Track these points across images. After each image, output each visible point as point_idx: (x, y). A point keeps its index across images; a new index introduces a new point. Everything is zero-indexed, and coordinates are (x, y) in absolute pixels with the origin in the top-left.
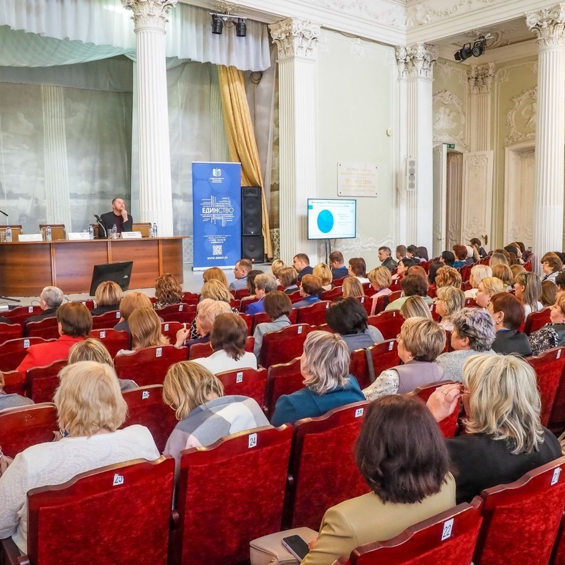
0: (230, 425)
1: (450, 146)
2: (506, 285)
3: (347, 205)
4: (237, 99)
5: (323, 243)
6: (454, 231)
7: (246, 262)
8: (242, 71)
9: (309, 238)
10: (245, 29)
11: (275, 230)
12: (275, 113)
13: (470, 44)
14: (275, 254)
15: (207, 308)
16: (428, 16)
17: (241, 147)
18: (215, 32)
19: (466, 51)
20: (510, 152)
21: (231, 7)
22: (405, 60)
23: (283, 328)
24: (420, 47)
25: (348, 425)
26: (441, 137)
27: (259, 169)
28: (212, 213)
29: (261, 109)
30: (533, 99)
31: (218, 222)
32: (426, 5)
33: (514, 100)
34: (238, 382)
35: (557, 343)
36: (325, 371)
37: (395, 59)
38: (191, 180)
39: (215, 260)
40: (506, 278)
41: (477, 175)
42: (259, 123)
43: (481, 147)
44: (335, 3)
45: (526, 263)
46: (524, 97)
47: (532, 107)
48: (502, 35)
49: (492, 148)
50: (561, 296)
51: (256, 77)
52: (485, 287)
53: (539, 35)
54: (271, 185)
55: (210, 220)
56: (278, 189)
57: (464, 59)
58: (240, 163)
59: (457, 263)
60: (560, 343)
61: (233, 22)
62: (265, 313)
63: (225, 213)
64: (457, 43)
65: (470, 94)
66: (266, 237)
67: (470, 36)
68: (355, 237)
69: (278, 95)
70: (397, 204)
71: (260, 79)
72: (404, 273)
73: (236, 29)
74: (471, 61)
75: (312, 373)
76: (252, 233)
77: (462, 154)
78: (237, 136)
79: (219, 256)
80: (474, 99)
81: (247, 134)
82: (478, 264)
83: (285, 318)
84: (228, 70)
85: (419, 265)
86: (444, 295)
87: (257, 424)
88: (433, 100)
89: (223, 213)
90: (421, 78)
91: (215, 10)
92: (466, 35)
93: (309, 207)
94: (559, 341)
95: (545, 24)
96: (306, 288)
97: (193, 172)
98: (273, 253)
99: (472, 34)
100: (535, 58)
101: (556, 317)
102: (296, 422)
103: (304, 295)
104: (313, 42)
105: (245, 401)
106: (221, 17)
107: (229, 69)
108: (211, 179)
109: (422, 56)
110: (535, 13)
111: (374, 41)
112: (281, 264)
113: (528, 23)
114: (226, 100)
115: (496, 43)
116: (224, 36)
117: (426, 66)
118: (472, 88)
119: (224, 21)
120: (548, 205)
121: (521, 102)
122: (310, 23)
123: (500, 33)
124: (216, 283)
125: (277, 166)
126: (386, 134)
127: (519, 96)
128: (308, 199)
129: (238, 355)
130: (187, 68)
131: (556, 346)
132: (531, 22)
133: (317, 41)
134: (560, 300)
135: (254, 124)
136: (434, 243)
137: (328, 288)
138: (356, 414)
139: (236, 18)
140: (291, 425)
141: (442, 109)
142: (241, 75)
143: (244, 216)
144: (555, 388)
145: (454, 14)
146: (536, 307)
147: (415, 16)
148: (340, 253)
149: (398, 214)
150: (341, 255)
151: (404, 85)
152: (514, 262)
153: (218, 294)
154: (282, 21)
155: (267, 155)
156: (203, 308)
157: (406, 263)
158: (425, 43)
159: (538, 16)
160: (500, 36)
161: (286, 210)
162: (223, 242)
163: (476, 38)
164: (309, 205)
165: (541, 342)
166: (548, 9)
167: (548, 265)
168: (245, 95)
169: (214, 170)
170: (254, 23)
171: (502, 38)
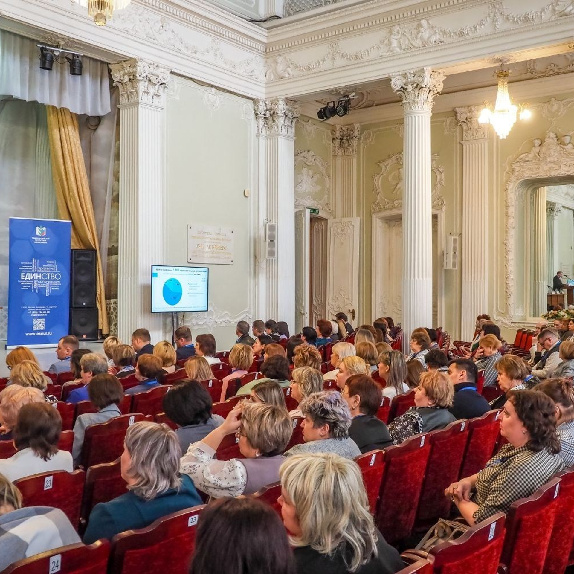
0: (27, 546)
1: (313, 211)
2: (369, 365)
3: (198, 273)
4: (69, 147)
5: (170, 316)
6: (319, 304)
7: (72, 339)
8: (76, 114)
9: (153, 311)
10: (81, 67)
11: (112, 301)
12: (114, 166)
13: (334, 102)
14: (112, 329)
15: (12, 396)
16: (289, 70)
17: (73, 203)
18: (43, 67)
19: (329, 109)
20: (378, 219)
21: (64, 41)
22: (265, 115)
23: (111, 419)
24: (280, 102)
25: (180, 536)
26: (304, 201)
27: (94, 229)
28: (33, 279)
29: (97, 159)
30: (399, 164)
31: (41, 291)
32: (287, 58)
33: (381, 165)
34: (47, 488)
35: (421, 429)
36: (156, 471)
37: (253, 112)
38: (8, 239)
39: (36, 336)
40: (371, 357)
41: (342, 243)
42: (95, 176)
43: (347, 213)
44: (187, 48)
45: (395, 340)
46: (390, 162)
47: (399, 173)
48: (367, 96)
49: (358, 215)
50: (426, 377)
51: (93, 123)
52: (346, 368)
53: (404, 98)
54: (109, 248)
55: (30, 289)
56: (117, 254)
57: (328, 118)
58: (71, 221)
59: (320, 340)
60: (425, 429)
61: (67, 58)
62: (89, 401)
63: (50, 280)
64: (320, 101)
65: (335, 156)
66: (101, 310)
67: (334, 95)
68: (207, 311)
69: (119, 145)
70: (256, 274)
71: (97, 125)
72: (260, 352)
73: (70, 66)
74: (334, 120)
75: (140, 476)
76: (84, 304)
77: (326, 220)
78: (69, 189)
79: (41, 331)
80: (339, 161)
81: (80, 187)
82: (343, 341)
83: (114, 407)
84: (59, 112)
85: (278, 343)
86: (300, 377)
87: (64, 542)
88: (295, 160)
89: (47, 280)
90: (283, 135)
91: (45, 42)
92: (330, 92)
93: (153, 275)
94: (424, 426)
95: (410, 88)
96: (143, 370)
97: (10, 229)
98: (109, 329)
99: (335, 92)
100: (401, 122)
101: (420, 400)
102: (115, 536)
103: (141, 378)
104: (160, 88)
105: (49, 513)
106: (52, 51)
107: (61, 111)
108: (34, 238)
109: (283, 112)
110: (399, 75)
111: (230, 92)
112: (115, 342)
113: (393, 85)
114: (56, 147)
115: (361, 103)
116: (55, 73)
117: (288, 123)
118: (337, 149)
119: (55, 55)
120: (416, 278)
121: (388, 167)
122: (157, 66)
123: (365, 93)
124: (29, 365)
125: (116, 226)
126: (243, 196)
127: (385, 160)
128: (152, 266)
129: (49, 454)
130: (8, 107)
131: (421, 432)
132: (396, 84)
133: (165, 87)
134: (424, 381)
135: (90, 177)
136: (296, 317)
137: (171, 369)
138: (190, 522)
139: (70, 53)
140: (108, 541)
141: (305, 170)
142: (74, 119)
143: (73, 284)
144: (421, 481)
145: (317, 70)
146: (401, 389)
147: (276, 68)
148: (188, 329)
149: (256, 284)
150: (189, 331)
151: (263, 142)
152: (381, 339)
153: (31, 379)
154: (125, 61)
155: (104, 214)
156: (7, 396)
157: (263, 340)
158: (286, 98)
159: (403, 78)
160: (365, 97)
161: (126, 278)
162: (46, 315)
163: (340, 97)
164: (153, 272)
165: (405, 428)
166: (412, 72)
167: (416, 342)
168: (79, 142)
169: (37, 228)
170: (91, 61)
171: (367, 99)
